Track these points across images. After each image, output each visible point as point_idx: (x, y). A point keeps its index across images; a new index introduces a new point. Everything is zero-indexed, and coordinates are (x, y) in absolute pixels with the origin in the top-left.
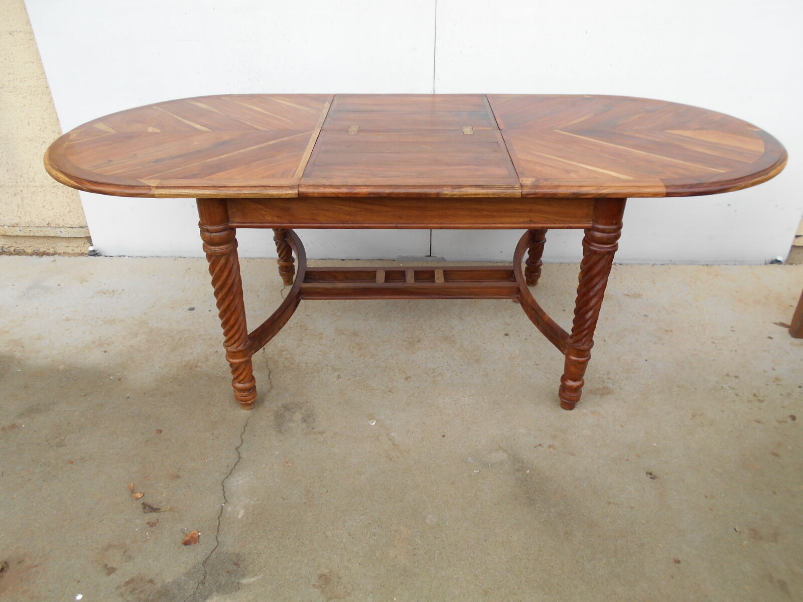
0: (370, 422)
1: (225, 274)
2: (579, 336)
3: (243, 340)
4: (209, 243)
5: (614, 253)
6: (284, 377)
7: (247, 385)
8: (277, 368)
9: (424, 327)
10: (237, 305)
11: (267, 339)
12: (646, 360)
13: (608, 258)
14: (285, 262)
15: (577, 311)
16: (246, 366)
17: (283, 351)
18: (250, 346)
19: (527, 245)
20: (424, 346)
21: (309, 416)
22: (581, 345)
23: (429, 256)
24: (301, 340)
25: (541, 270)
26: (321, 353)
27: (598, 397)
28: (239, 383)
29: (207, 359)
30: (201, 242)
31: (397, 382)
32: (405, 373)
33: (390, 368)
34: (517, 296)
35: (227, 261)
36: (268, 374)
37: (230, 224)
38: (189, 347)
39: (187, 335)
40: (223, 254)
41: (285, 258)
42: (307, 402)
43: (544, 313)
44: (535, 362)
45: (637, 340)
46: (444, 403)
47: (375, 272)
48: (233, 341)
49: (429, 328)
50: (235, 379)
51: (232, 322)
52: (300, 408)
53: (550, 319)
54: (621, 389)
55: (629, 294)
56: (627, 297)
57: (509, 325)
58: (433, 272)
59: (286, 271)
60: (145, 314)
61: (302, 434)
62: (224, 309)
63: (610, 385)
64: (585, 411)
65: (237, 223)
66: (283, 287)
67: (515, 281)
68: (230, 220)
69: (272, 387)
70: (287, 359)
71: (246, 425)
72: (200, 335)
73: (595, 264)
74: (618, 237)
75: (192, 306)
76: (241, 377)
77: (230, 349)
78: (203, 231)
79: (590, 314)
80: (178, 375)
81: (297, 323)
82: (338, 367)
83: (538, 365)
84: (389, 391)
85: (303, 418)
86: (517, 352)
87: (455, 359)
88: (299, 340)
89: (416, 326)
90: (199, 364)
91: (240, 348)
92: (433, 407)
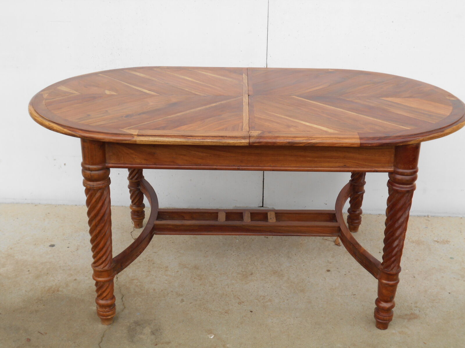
0: (209, 336)
1: (99, 205)
2: (388, 262)
3: (109, 261)
4: (88, 179)
5: (413, 192)
6: (135, 300)
7: (109, 302)
8: (128, 293)
9: (256, 264)
10: (107, 231)
11: (127, 263)
12: (450, 293)
13: (407, 196)
14: (137, 207)
15: (385, 241)
16: (109, 284)
17: (133, 280)
18: (114, 268)
19: (348, 195)
20: (255, 278)
21: (157, 330)
22: (390, 270)
23: (261, 207)
24: (149, 272)
25: (361, 217)
26: (166, 282)
27: (406, 321)
28: (102, 299)
29: (67, 285)
30: (82, 178)
31: (232, 305)
32: (239, 299)
33: (226, 295)
34: (338, 234)
35: (102, 194)
36: (121, 297)
37: (107, 165)
38: (51, 275)
39: (49, 266)
40: (100, 189)
41: (137, 204)
42: (155, 319)
43: (360, 246)
44: (353, 293)
45: (443, 277)
46: (272, 322)
47: (217, 213)
48: (101, 261)
49: (261, 264)
50: (98, 296)
51: (101, 245)
52: (149, 324)
53: (365, 251)
54: (426, 315)
55: (439, 240)
56: (436, 243)
57: (331, 263)
58: (267, 214)
59: (138, 215)
60: (11, 249)
61: (151, 344)
62: (96, 234)
63: (417, 312)
64: (394, 331)
65: (113, 164)
66: (132, 230)
67: (337, 222)
68: (107, 162)
69: (125, 308)
70: (137, 286)
71: (103, 336)
72: (60, 266)
73: (398, 200)
74: (415, 179)
75: (52, 243)
76: (105, 295)
77: (97, 269)
78: (85, 170)
79: (396, 243)
80: (42, 297)
81: (146, 258)
82: (181, 293)
83: (355, 295)
84: (226, 313)
85: (152, 332)
86: (337, 284)
87: (282, 289)
88: (147, 272)
89: (250, 263)
90: (60, 289)
91: (106, 268)
92: (262, 326)
